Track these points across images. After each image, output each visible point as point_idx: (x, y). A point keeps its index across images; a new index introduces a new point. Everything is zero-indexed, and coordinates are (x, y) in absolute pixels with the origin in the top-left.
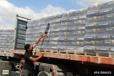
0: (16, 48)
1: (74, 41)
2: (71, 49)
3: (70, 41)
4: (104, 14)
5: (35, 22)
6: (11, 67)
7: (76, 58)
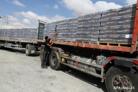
0: (38, 39)
1: (71, 35)
2: (69, 39)
3: (69, 35)
4: (87, 20)
5: (49, 24)
6: (36, 49)
7: (71, 44)
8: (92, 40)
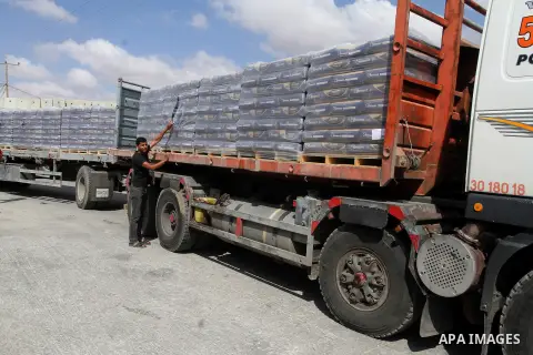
0: (120, 146)
1: (221, 132)
2: (216, 147)
3: (215, 132)
6: (112, 182)
7: (222, 162)
8: (282, 146)
